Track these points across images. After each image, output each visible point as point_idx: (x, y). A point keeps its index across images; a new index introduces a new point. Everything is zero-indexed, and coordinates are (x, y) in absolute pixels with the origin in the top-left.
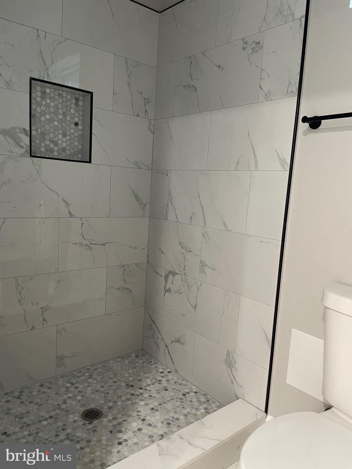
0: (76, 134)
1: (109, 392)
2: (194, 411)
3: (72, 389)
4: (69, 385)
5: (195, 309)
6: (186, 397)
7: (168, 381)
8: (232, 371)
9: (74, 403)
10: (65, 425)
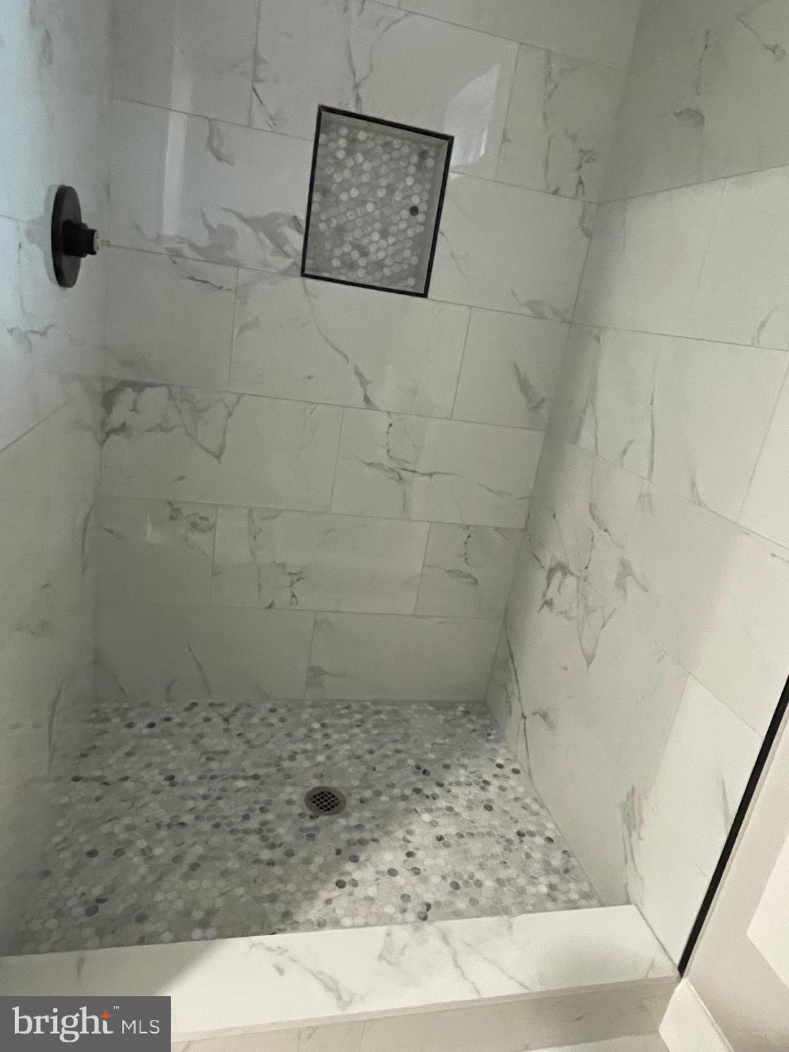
0: (410, 233)
1: (377, 768)
2: (522, 881)
3: (318, 736)
4: (316, 726)
5: (589, 664)
6: (522, 841)
7: (502, 789)
8: (630, 836)
9: (307, 764)
10: (269, 803)
